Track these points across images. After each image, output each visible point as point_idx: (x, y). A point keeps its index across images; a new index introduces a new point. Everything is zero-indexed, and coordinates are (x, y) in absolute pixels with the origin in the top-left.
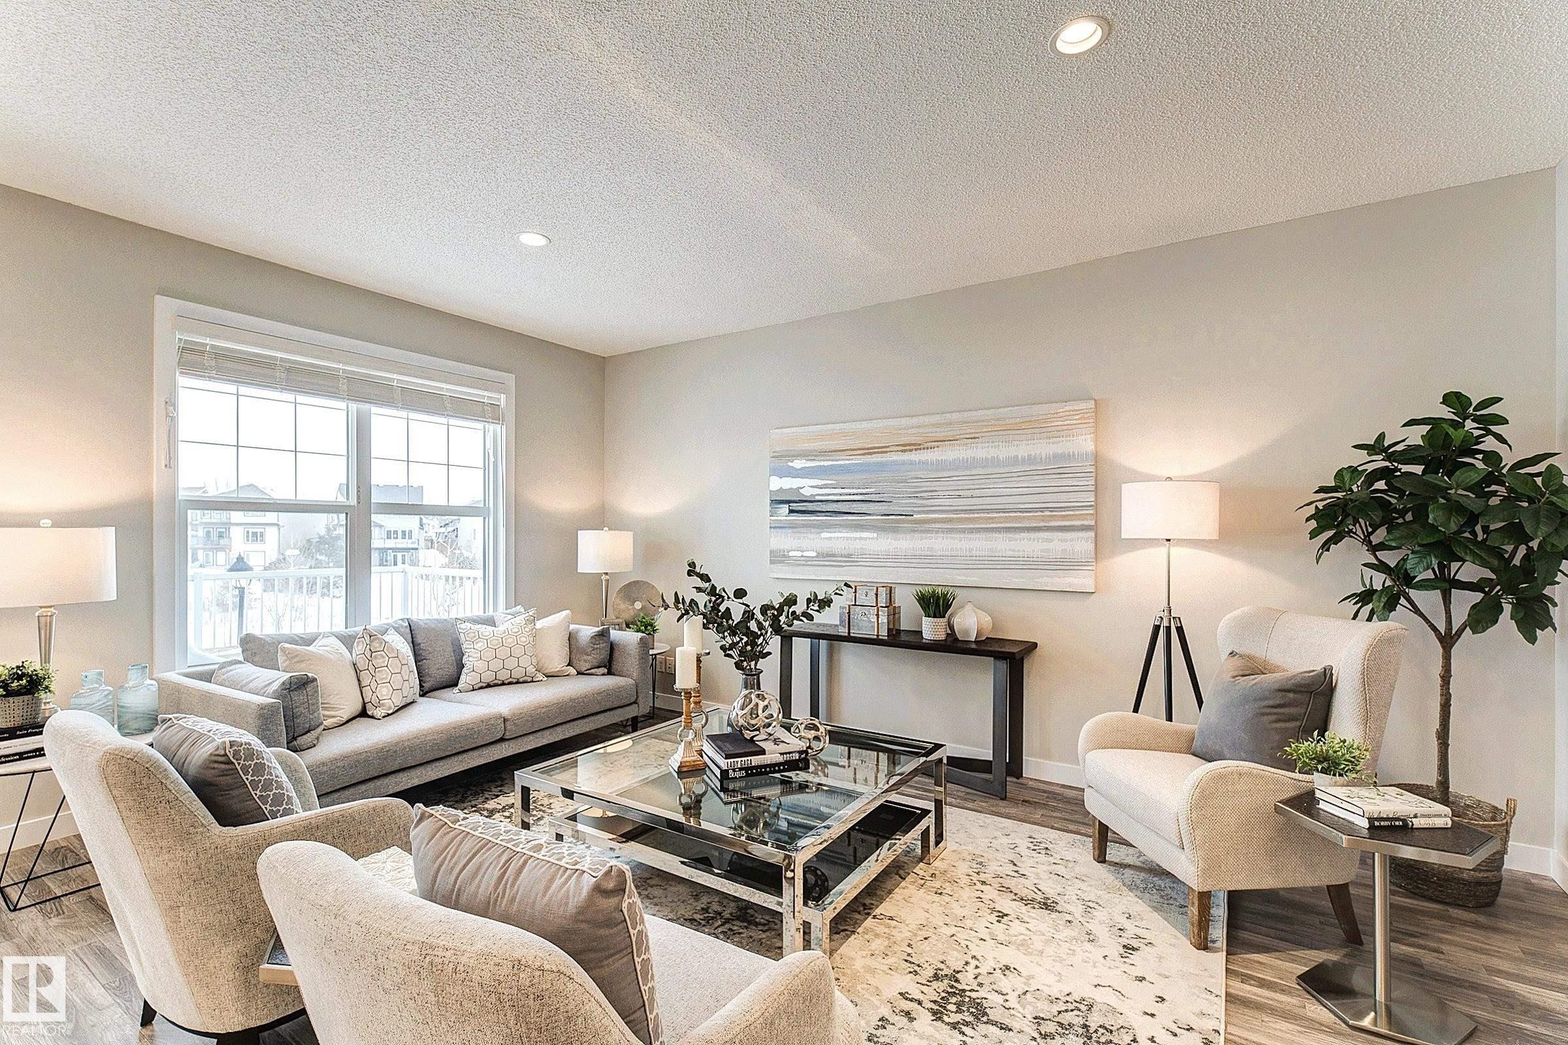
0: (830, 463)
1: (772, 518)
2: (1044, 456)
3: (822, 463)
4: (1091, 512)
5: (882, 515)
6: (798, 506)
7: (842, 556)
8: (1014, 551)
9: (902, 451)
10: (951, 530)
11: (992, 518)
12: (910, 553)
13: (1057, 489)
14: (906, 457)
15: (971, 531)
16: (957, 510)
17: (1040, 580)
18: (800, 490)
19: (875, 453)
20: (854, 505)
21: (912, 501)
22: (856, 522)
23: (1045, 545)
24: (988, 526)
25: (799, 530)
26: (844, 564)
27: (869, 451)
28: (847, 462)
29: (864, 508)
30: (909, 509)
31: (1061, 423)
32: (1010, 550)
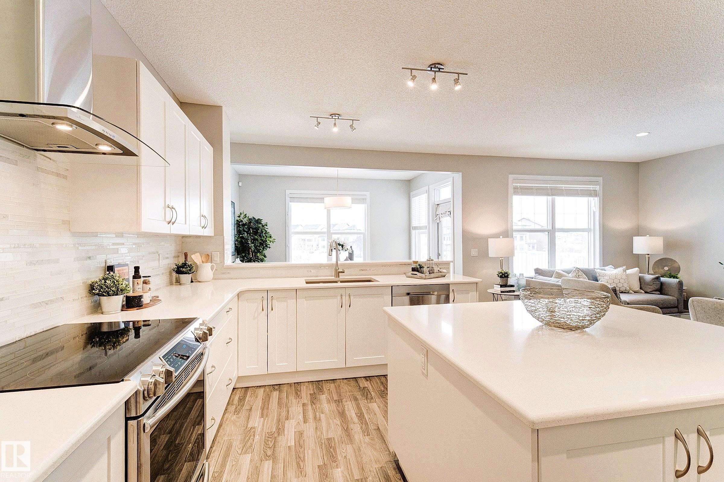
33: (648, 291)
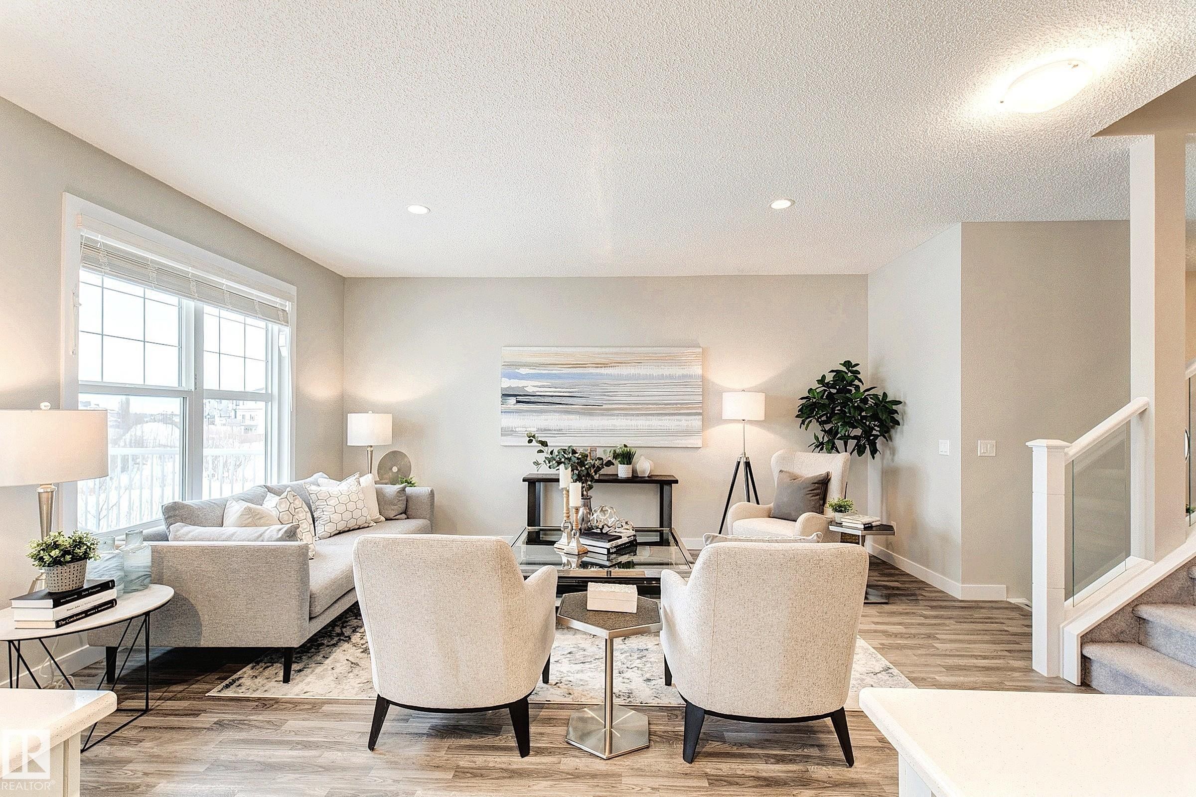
0: (547, 372)
1: (503, 406)
2: (677, 376)
3: (542, 372)
4: (701, 406)
5: (583, 405)
6: (523, 399)
7: (555, 430)
8: (661, 426)
9: (596, 367)
10: (626, 415)
11: (650, 408)
12: (600, 428)
13: (684, 393)
14: (598, 371)
15: (638, 415)
16: (629, 403)
17: (676, 442)
18: (525, 388)
19: (577, 367)
20: (564, 398)
21: (602, 397)
22: (564, 409)
23: (678, 423)
24: (647, 412)
25: (524, 414)
26: (557, 435)
27: (576, 366)
28: (559, 372)
29: (570, 400)
30: (600, 402)
31: (685, 358)
32: (659, 425)
33: (392, 516)
